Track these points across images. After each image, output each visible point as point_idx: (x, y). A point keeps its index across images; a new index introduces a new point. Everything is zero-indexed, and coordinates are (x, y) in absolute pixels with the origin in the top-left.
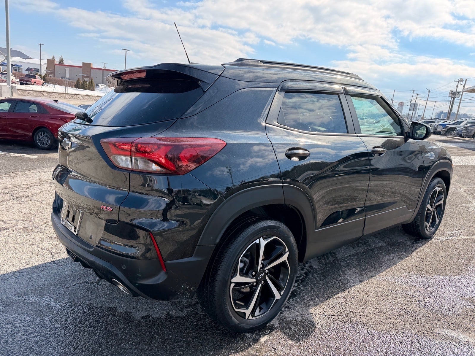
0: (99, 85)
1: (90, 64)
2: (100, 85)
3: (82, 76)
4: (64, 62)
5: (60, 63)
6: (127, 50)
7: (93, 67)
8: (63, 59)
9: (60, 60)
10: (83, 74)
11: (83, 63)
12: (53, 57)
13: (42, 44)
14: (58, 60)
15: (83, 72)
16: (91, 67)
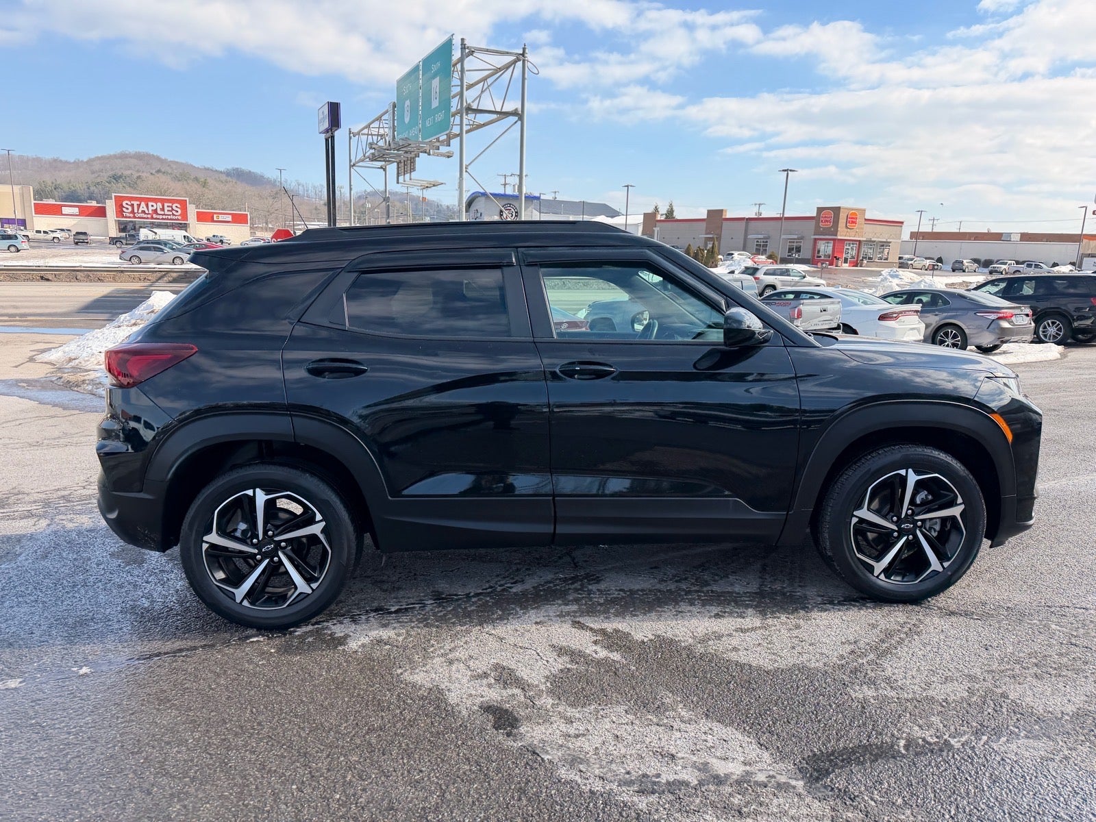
0: (733, 254)
1: (721, 212)
2: (736, 255)
3: (706, 238)
4: (675, 214)
5: (667, 217)
6: (791, 170)
7: (728, 216)
8: (674, 208)
9: (668, 211)
10: (706, 234)
11: (709, 211)
12: (656, 207)
13: (631, 186)
14: (665, 212)
15: (706, 230)
16: (724, 217)
